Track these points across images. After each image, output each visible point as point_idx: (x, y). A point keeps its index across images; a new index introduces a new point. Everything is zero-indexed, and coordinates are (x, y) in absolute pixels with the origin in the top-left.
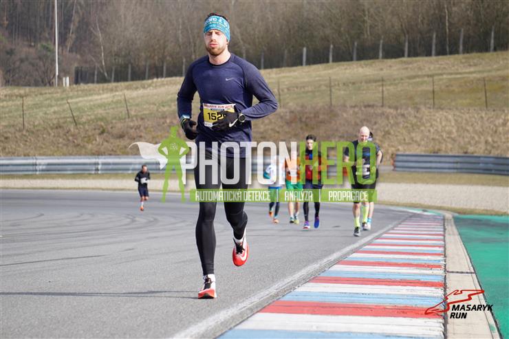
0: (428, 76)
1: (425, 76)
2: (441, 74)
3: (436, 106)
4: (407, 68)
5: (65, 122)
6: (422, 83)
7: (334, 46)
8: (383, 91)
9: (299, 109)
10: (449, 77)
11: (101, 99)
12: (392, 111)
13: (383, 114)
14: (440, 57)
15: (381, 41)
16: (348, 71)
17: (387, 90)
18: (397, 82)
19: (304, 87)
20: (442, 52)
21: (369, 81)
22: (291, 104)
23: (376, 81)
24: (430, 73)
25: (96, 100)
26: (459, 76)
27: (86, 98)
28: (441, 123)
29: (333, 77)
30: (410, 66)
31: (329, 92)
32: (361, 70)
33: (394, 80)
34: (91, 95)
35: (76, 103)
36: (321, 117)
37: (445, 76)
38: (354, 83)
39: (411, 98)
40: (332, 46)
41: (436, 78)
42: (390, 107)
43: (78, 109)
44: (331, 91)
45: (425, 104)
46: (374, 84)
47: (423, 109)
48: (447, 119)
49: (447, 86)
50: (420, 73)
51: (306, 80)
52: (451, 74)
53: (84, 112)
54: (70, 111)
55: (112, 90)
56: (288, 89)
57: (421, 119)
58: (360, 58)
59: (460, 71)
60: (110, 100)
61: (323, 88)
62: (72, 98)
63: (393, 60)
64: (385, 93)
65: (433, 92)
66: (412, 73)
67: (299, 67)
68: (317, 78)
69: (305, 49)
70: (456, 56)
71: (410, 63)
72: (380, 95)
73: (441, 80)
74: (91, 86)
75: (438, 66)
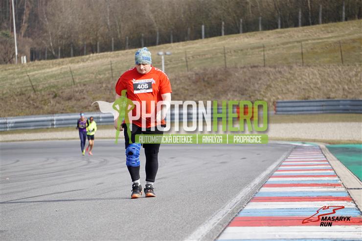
0: (298, 42)
1: (294, 42)
2: (307, 40)
3: (305, 64)
4: (280, 37)
5: (26, 90)
6: (293, 47)
7: (225, 23)
8: (264, 55)
9: (202, 71)
10: (313, 41)
11: (52, 71)
12: (272, 69)
13: (265, 72)
14: (305, 27)
15: (260, 18)
16: (236, 41)
17: (268, 54)
18: (274, 47)
19: (205, 55)
20: (306, 23)
21: (253, 48)
22: (196, 68)
23: (259, 48)
24: (298, 40)
25: (48, 72)
26: (320, 41)
27: (40, 71)
28: (309, 76)
29: (226, 46)
30: (283, 35)
31: (224, 58)
32: (246, 40)
33: (272, 46)
34: (44, 69)
35: (33, 75)
36: (219, 77)
37: (310, 41)
38: (242, 50)
39: (286, 59)
40: (223, 23)
41: (303, 43)
42: (270, 67)
43: (35, 80)
44: (225, 57)
45: (296, 63)
46: (257, 50)
47: (295, 67)
48: (313, 74)
49: (312, 49)
50: (291, 40)
51: (206, 49)
52: (314, 39)
53: (41, 82)
54: (29, 82)
55: (59, 64)
56: (193, 57)
57: (294, 74)
58: (245, 31)
59: (321, 37)
60: (59, 71)
61: (219, 55)
62: (29, 71)
63: (270, 31)
64: (266, 56)
65: (302, 53)
66: (285, 40)
67: (200, 40)
68: (214, 48)
69: (203, 27)
70: (317, 25)
71: (283, 33)
72: (262, 58)
73: (307, 44)
74: (43, 62)
75: (304, 34)
